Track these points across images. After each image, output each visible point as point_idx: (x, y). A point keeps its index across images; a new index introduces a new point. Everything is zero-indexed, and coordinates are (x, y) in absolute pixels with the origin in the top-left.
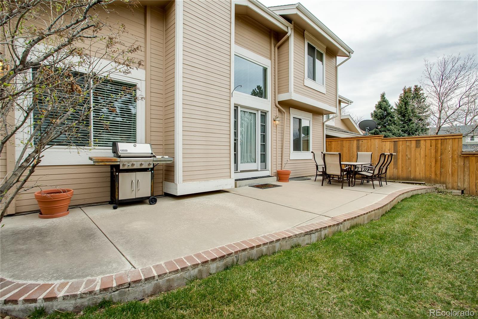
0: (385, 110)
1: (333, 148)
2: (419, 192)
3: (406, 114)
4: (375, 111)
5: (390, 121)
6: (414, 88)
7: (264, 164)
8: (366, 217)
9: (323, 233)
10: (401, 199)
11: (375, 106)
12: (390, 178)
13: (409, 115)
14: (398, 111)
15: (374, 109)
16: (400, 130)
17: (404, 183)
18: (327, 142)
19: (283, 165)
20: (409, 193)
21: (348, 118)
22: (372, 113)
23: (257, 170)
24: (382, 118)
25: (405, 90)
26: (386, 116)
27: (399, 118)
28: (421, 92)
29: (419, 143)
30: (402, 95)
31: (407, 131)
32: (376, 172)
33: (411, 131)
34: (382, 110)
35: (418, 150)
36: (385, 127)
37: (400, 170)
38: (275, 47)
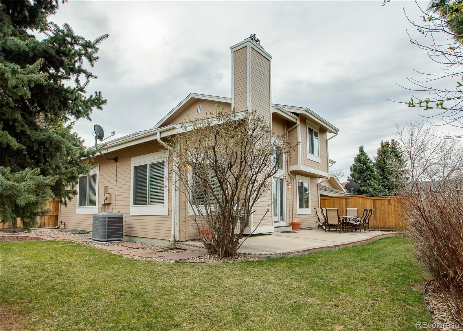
0: (364, 164)
1: (326, 205)
2: (391, 236)
3: (385, 168)
4: (354, 165)
5: (370, 175)
6: (391, 142)
7: (282, 217)
8: (359, 244)
9: (341, 247)
10: (379, 239)
11: (354, 159)
12: (372, 228)
13: (388, 170)
14: (377, 165)
15: (353, 162)
16: (380, 186)
17: (382, 231)
18: (321, 200)
19: (294, 218)
20: (384, 236)
21: (333, 177)
22: (351, 167)
23: (278, 222)
24: (361, 172)
25: (383, 144)
26: (365, 170)
27: (378, 173)
28: (398, 147)
29: (390, 202)
30: (380, 149)
31: (387, 186)
32: (362, 222)
33: (391, 187)
34: (361, 163)
35: (390, 206)
36: (365, 181)
37: (379, 221)
38: (286, 131)
